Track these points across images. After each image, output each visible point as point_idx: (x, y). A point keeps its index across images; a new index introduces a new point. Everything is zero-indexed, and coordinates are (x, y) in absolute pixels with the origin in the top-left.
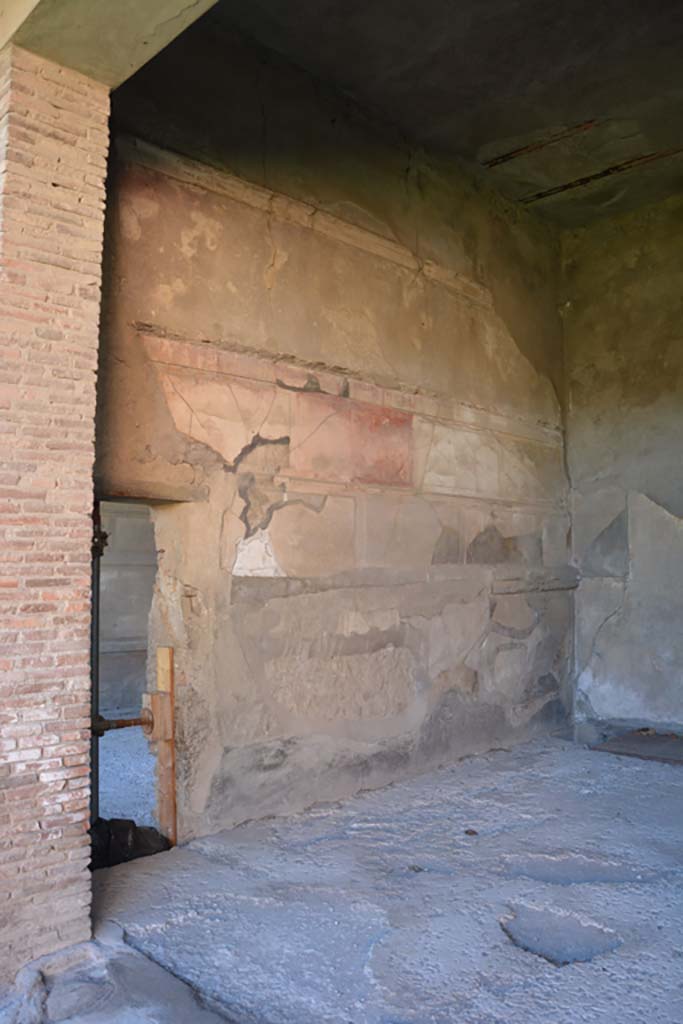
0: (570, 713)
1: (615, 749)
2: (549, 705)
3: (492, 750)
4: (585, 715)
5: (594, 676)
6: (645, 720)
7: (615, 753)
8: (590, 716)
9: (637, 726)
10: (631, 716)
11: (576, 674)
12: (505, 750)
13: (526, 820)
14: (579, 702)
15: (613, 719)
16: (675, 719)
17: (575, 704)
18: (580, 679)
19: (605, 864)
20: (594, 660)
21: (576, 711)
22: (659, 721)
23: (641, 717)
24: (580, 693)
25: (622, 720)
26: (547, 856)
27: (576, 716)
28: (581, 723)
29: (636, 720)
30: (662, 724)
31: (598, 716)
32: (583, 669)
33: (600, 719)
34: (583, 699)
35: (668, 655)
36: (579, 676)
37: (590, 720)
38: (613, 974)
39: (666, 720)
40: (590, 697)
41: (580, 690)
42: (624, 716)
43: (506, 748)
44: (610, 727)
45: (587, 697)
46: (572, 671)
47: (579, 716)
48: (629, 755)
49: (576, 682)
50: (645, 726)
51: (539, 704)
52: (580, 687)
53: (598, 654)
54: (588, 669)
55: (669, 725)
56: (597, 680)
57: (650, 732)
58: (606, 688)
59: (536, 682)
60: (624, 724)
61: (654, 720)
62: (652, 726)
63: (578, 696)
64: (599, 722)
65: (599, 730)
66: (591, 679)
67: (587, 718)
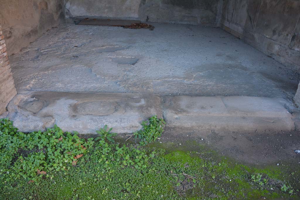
2: (61, 14)
3: (53, 28)
4: (69, 16)
5: (71, 4)
6: (87, 16)
7: (85, 25)
8: (70, 16)
9: (84, 18)
10: (83, 15)
11: (65, 3)
14: (67, 13)
15: (78, 16)
16: (95, 15)
17: (65, 13)
19: (116, 47)
21: (66, 15)
22: (91, 16)
23: (86, 15)
24: (66, 10)
25: (80, 16)
27: (66, 17)
28: (67, 19)
30: (92, 16)
31: (73, 16)
32: (67, 2)
34: (67, 11)
36: (65, 4)
37: (71, 18)
39: (93, 15)
40: (70, 11)
41: (66, 9)
42: (81, 15)
44: (77, 19)
45: (69, 11)
46: (64, 3)
47: (67, 17)
48: (89, 25)
49: (65, 6)
50: (87, 18)
51: (59, 13)
54: (68, 2)
56: (72, 5)
57: (89, 19)
58: (74, 7)
59: (58, 6)
60: (81, 18)
61: (90, 16)
62: (89, 17)
63: (66, 11)
64: (73, 18)
65: (74, 20)
66: (70, 5)
67: (69, 17)
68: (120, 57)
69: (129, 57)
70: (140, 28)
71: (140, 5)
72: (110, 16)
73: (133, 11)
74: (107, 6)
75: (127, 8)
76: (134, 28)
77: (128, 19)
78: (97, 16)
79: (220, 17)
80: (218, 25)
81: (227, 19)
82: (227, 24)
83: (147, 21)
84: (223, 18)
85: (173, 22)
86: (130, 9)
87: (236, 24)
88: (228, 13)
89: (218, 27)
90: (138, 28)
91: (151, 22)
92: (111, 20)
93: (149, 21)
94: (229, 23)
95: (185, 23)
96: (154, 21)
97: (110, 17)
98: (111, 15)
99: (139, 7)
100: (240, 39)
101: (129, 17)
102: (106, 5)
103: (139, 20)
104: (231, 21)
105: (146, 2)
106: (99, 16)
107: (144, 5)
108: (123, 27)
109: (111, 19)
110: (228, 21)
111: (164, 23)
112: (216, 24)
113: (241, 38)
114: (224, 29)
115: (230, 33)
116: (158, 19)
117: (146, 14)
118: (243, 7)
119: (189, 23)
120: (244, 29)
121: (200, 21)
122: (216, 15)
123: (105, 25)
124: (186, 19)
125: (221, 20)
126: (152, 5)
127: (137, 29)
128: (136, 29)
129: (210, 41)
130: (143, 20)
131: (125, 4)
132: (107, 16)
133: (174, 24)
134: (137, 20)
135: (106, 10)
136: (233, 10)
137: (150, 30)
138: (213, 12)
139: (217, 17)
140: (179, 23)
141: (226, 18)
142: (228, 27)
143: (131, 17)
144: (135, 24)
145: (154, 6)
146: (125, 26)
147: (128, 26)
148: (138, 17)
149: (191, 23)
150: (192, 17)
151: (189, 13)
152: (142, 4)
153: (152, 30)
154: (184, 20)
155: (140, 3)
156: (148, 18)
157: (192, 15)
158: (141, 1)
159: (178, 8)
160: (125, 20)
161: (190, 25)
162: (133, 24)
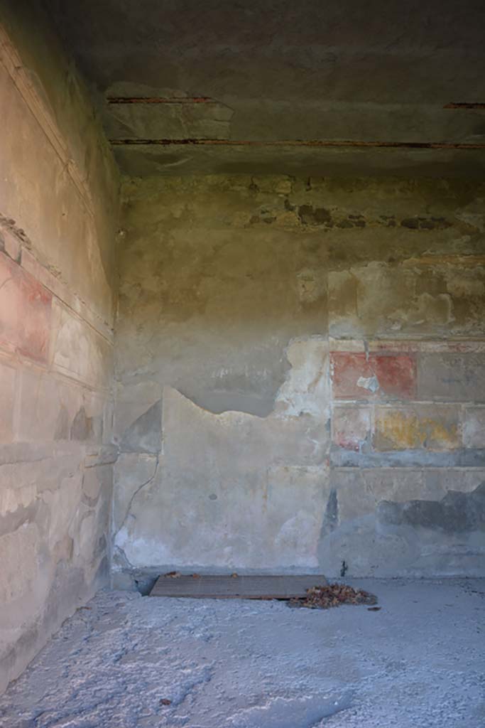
0: (109, 566)
1: (169, 593)
2: (102, 563)
3: (78, 610)
4: (121, 567)
5: (129, 534)
6: (172, 566)
7: (172, 596)
8: (124, 567)
9: (165, 571)
10: (160, 564)
11: (114, 532)
12: (85, 608)
13: (189, 675)
14: (116, 556)
15: (146, 567)
16: (195, 563)
17: (112, 558)
18: (116, 537)
19: (303, 700)
20: (130, 519)
21: (113, 564)
22: (184, 565)
23: (168, 564)
24: (116, 548)
25: (153, 567)
26: (258, 707)
27: (113, 568)
28: (116, 573)
29: (166, 566)
30: (186, 567)
31: (132, 566)
32: (120, 529)
33: (134, 568)
34: (118, 553)
35: (191, 513)
36: (115, 534)
37: (125, 570)
39: (189, 564)
40: (125, 551)
41: (117, 546)
42: (155, 564)
43: (84, 605)
44: (143, 574)
45: (122, 552)
46: (112, 531)
47: (115, 568)
48: (183, 596)
49: (113, 540)
50: (172, 570)
52: (116, 544)
53: (133, 516)
54: (123, 527)
55: (192, 567)
56: (132, 536)
57: (178, 575)
58: (139, 543)
59: (98, 544)
60: (151, 571)
61: (179, 565)
62: (177, 569)
63: (115, 551)
64: (133, 571)
65: (133, 578)
66: (126, 536)
67: (122, 569)
70: (337, 606)
71: (323, 533)
72: (237, 567)
73: (304, 549)
74: (230, 536)
75: (285, 542)
76: (323, 607)
77: (290, 572)
78: (202, 565)
83: (343, 575)
85: (418, 574)
86: (295, 545)
90: (333, 606)
91: (354, 576)
92: (241, 576)
93: (348, 573)
95: (453, 574)
96: (363, 575)
97: (237, 569)
98: (241, 564)
99: (318, 537)
101: (293, 567)
102: (226, 534)
103: (321, 573)
105: (339, 524)
106: (207, 565)
107: (332, 531)
108: (284, 602)
109: (239, 574)
111: (394, 578)
116: (373, 567)
117: (339, 556)
119: (462, 573)
124: (453, 563)
126: (356, 528)
127: (331, 609)
128: (327, 608)
130: (332, 574)
131: (282, 529)
132: (230, 567)
133: (422, 578)
134: (316, 573)
135: (227, 550)
137: (369, 609)
140: (434, 576)
143: (299, 567)
144: (318, 591)
145: (360, 531)
146: (288, 597)
147: (300, 599)
148: (316, 565)
149: (472, 572)
150: (469, 554)
151: (460, 545)
152: (328, 530)
153: (376, 609)
154: (450, 564)
155: (321, 526)
156: (345, 568)
157: (468, 550)
158: (324, 521)
159: (428, 534)
160: (282, 577)
161: (467, 578)
162: (314, 590)
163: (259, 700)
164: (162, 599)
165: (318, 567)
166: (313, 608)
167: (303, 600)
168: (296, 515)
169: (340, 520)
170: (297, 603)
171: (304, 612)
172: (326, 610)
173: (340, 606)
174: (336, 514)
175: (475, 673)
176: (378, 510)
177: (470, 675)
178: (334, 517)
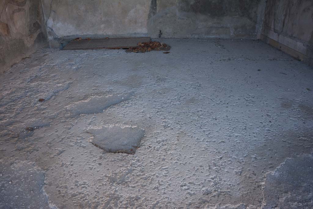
0: (47, 37)
1: (72, 48)
2: (39, 35)
3: (23, 59)
4: (52, 37)
5: (54, 20)
6: (77, 35)
7: (72, 49)
9: (74, 38)
10: (71, 34)
11: (46, 20)
12: (28, 58)
13: (60, 87)
14: (49, 32)
15: (65, 36)
16: (88, 33)
18: (47, 22)
19: (107, 97)
20: (52, 14)
21: (48, 36)
22: (82, 35)
23: (75, 34)
24: (49, 28)
25: (68, 36)
26: (83, 101)
27: (49, 38)
28: (51, 40)
30: (84, 35)
31: (58, 36)
32: (48, 18)
33: (59, 37)
34: (50, 30)
35: (83, 8)
36: (47, 21)
37: (55, 39)
38: (154, 147)
39: (85, 34)
40: (53, 29)
41: (49, 27)
42: (69, 35)
43: (28, 57)
44: (64, 40)
45: (52, 30)
46: (44, 19)
47: (50, 38)
48: (78, 49)
49: (46, 24)
50: (78, 37)
51: (35, 35)
52: (48, 26)
53: (54, 11)
54: (50, 17)
55: (87, 35)
56: (55, 21)
57: (80, 39)
58: (59, 25)
59: (32, 26)
60: (69, 38)
61: (81, 34)
62: (80, 37)
63: (48, 30)
64: (59, 39)
65: (60, 42)
66: (52, 22)
67: (54, 38)
68: (111, 126)
69: (127, 126)
70: (149, 51)
71: (149, 16)
72: (108, 34)
73: (140, 24)
74: (103, 19)
75: (131, 21)
77: (134, 36)
78: (91, 34)
79: (261, 25)
80: (259, 37)
81: (274, 29)
82: (273, 36)
83: (160, 37)
84: (267, 26)
85: (196, 37)
86: (136, 22)
87: (291, 37)
88: (275, 20)
89: (258, 40)
90: (148, 51)
91: (165, 37)
92: (110, 39)
93: (162, 36)
94: (279, 35)
95: (213, 37)
96: (169, 37)
97: (108, 35)
98: (110, 32)
99: (147, 18)
100: (300, 60)
101: (135, 33)
102: (101, 18)
103: (149, 36)
104: (282, 31)
105: (157, 12)
106: (93, 34)
107: (154, 15)
108: (125, 50)
109: (109, 38)
110: (275, 31)
111: (184, 39)
112: (256, 35)
113: (302, 60)
114: (268, 42)
115: (280, 50)
116: (174, 33)
117: (158, 28)
118: (304, 10)
119: (218, 36)
120: (308, 46)
121: (234, 33)
122: (256, 22)
123: (100, 48)
124: (214, 31)
125: (262, 30)
126: (166, 14)
127: (146, 53)
128: (144, 52)
129: (259, 70)
130: (154, 36)
131: (128, 15)
132: (105, 34)
133: (198, 38)
134: (146, 36)
135: (102, 26)
136: (285, 15)
137: (164, 53)
138: (251, 19)
139: (257, 26)
140: (204, 38)
141: (272, 27)
142: (276, 40)
143: (138, 33)
144: (143, 45)
145: (168, 15)
146: (128, 47)
147: (133, 48)
148: (146, 32)
149: (222, 36)
150: (222, 27)
151: (218, 23)
152: (152, 15)
153: (167, 53)
154: (212, 32)
155: (148, 13)
156: (161, 33)
157: (222, 25)
158: (150, 10)
159: (202, 17)
160: (130, 38)
161: (220, 39)
162: (140, 44)
163: (85, 97)
164: (68, 51)
165: (148, 33)
166: (137, 52)
167: (134, 49)
168: (136, 7)
169: (158, 10)
170: (130, 50)
171: (132, 55)
172: (143, 53)
173: (151, 51)
174: (156, 6)
175: (198, 83)
176: (178, 5)
177: (195, 84)
178: (155, 8)
